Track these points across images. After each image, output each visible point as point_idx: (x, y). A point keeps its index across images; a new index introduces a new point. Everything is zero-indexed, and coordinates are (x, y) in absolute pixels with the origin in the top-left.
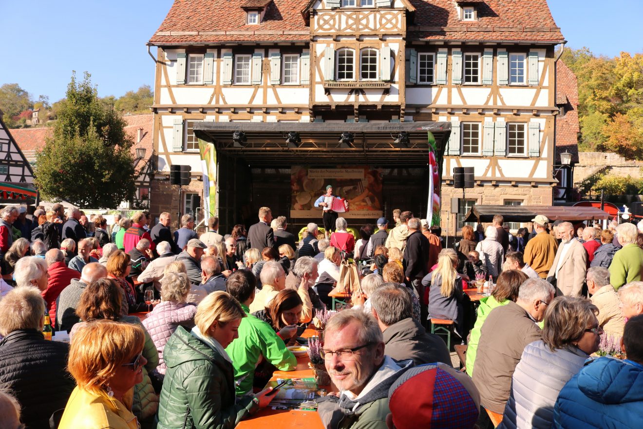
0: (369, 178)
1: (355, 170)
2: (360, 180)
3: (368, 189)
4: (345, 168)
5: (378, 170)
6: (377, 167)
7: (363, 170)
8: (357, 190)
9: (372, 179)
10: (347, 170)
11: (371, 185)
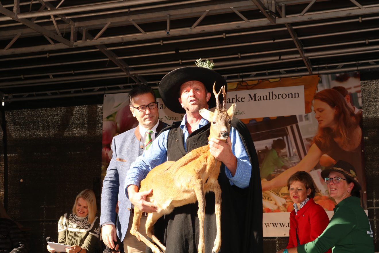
0: (321, 110)
1: (277, 91)
2: (292, 120)
3: (319, 144)
4: (248, 87)
5: (345, 85)
6: (343, 78)
7: (300, 89)
8: (285, 150)
9: (329, 112)
10: (252, 92)
11: (326, 131)
